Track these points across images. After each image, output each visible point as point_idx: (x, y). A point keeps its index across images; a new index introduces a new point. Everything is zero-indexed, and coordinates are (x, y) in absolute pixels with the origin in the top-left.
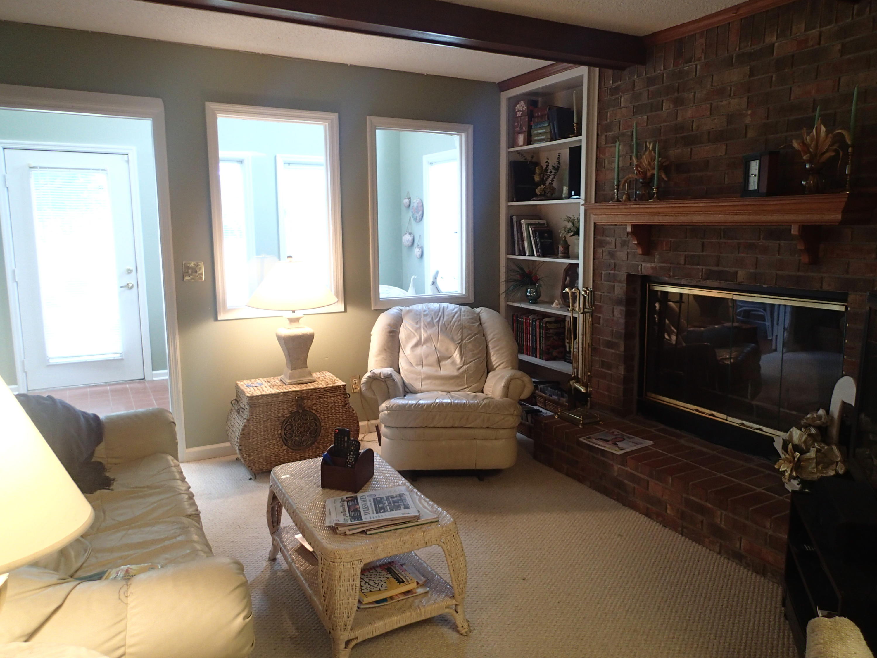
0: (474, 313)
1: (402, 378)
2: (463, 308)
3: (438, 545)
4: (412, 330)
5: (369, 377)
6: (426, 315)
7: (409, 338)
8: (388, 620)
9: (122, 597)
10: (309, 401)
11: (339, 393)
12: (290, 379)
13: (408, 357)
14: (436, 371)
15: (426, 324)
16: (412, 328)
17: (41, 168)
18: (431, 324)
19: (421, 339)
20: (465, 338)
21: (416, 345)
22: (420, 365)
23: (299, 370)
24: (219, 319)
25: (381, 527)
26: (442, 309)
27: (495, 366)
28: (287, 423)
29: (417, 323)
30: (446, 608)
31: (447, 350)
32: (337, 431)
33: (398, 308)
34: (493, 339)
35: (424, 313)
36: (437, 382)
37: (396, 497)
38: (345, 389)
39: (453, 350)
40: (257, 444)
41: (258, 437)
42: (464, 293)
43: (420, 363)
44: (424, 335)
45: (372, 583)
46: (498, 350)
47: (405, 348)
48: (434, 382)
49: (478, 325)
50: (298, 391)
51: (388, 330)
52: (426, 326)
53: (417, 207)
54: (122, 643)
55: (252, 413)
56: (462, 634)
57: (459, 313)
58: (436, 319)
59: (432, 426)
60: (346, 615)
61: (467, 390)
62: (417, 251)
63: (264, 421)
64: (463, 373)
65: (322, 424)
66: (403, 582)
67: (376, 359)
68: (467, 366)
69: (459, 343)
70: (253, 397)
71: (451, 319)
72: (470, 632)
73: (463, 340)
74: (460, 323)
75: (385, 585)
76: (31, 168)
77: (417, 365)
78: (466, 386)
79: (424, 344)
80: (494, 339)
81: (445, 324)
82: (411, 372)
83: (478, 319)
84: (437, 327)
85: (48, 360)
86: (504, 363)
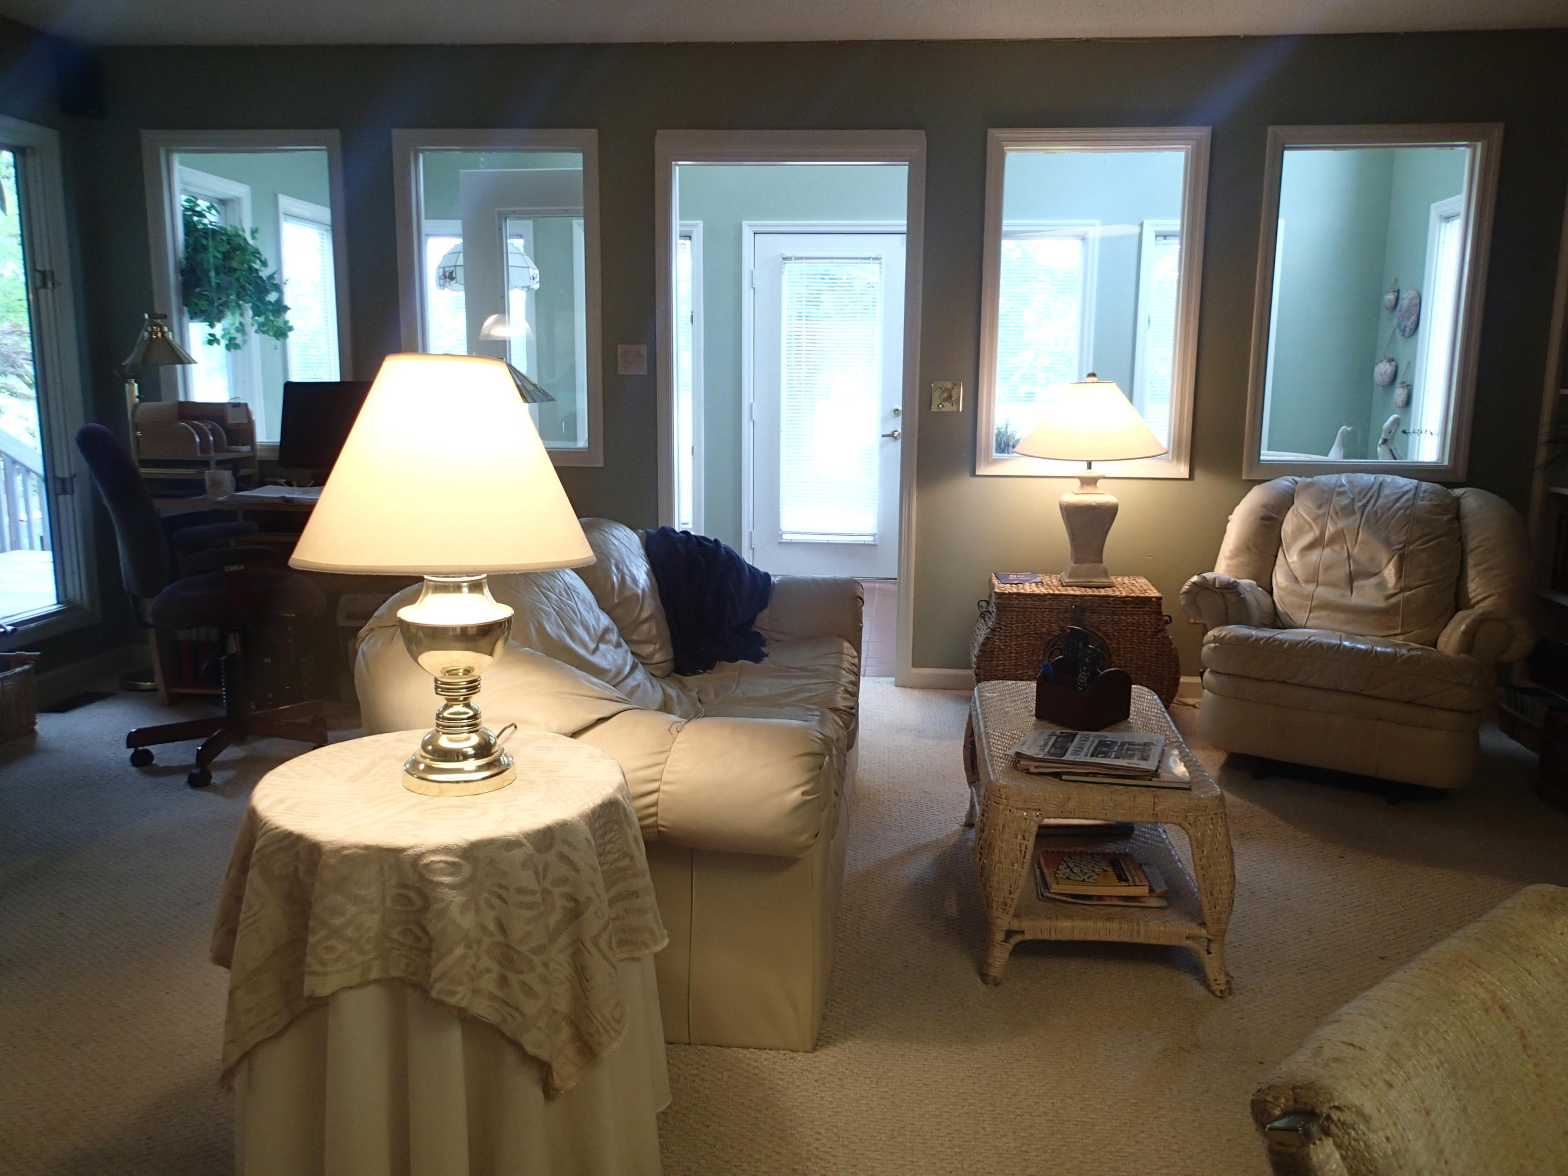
0: (1448, 495)
1: (1273, 601)
2: (1425, 485)
3: (1180, 825)
4: (1308, 519)
5: (1194, 583)
6: (1340, 494)
7: (1299, 532)
8: (1078, 923)
9: (674, 730)
10: (1094, 616)
11: (1148, 609)
12: (1070, 576)
13: (1292, 566)
14: (1343, 596)
15: (1338, 509)
16: (1309, 515)
17: (797, 258)
18: (1347, 511)
19: (1322, 534)
20: (1416, 541)
21: (1311, 546)
22: (1313, 582)
23: (1087, 565)
24: (977, 473)
25: (1087, 774)
26: (1376, 486)
27: (1473, 601)
28: (1054, 645)
29: (1320, 507)
30: (1187, 938)
31: (1372, 559)
32: (1068, 630)
33: (1290, 478)
34: (1477, 548)
35: (1337, 489)
36: (1341, 616)
37: (1138, 745)
38: (1160, 605)
39: (1384, 561)
40: (1003, 671)
41: (1006, 660)
42: (1446, 463)
43: (1313, 578)
44: (1330, 529)
45: (1076, 870)
46: (1485, 570)
47: (1288, 549)
48: (1333, 615)
49: (1450, 521)
50: (1077, 596)
51: (1261, 514)
52: (1337, 513)
53: (1409, 306)
54: (658, 777)
55: (999, 620)
56: (1213, 993)
57: (1412, 492)
58: (1360, 501)
59: (1296, 681)
60: (1006, 888)
61: (1401, 637)
62: (1399, 394)
63: (1017, 636)
64: (1397, 605)
65: (1114, 658)
66: (1127, 880)
67: (1229, 562)
68: (1407, 594)
69: (1400, 549)
70: (1004, 594)
71: (1390, 505)
72: (1230, 994)
73: (1410, 544)
74: (1409, 511)
75: (1095, 877)
76: (784, 259)
77: (1307, 581)
78: (1399, 631)
79: (1328, 545)
80: (1481, 549)
81: (1376, 512)
82: (1293, 593)
83: (1455, 511)
84: (1358, 516)
85: (781, 535)
86: (1493, 598)
